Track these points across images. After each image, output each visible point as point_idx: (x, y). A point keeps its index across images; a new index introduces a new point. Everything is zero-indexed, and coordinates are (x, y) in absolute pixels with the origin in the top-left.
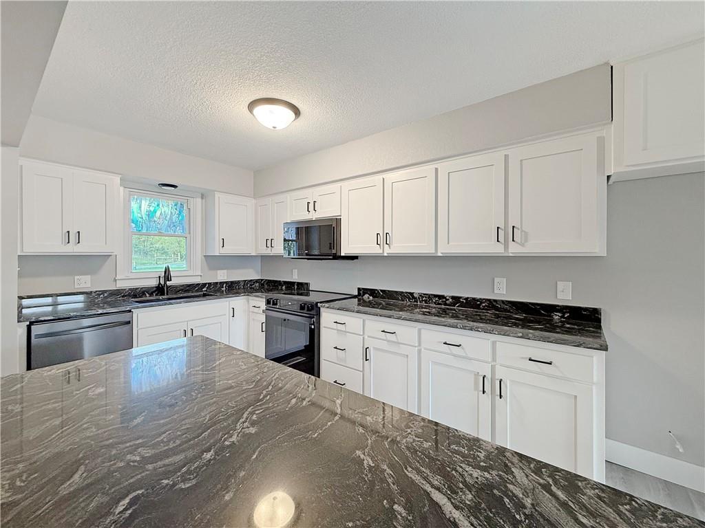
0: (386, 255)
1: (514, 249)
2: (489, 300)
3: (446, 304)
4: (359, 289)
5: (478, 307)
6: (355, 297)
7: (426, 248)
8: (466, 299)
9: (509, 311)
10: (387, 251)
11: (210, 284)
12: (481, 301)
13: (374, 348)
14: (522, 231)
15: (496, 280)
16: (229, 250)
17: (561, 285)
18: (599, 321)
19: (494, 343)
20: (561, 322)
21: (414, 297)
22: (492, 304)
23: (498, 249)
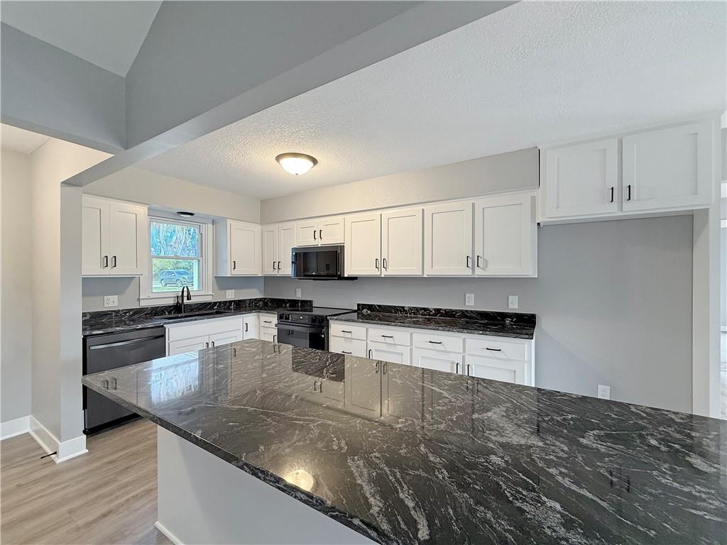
0: (383, 276)
1: (479, 272)
2: (462, 311)
3: (429, 315)
4: (359, 305)
5: (454, 316)
6: (355, 311)
7: (414, 271)
8: (445, 310)
9: (476, 319)
10: (384, 273)
11: (220, 302)
12: (456, 311)
13: (376, 350)
14: (484, 259)
15: (467, 295)
16: (238, 272)
17: (511, 298)
18: (534, 323)
19: (464, 340)
20: (511, 325)
21: (405, 310)
22: (464, 314)
23: (467, 272)
